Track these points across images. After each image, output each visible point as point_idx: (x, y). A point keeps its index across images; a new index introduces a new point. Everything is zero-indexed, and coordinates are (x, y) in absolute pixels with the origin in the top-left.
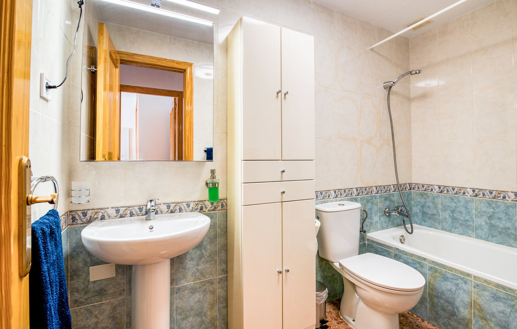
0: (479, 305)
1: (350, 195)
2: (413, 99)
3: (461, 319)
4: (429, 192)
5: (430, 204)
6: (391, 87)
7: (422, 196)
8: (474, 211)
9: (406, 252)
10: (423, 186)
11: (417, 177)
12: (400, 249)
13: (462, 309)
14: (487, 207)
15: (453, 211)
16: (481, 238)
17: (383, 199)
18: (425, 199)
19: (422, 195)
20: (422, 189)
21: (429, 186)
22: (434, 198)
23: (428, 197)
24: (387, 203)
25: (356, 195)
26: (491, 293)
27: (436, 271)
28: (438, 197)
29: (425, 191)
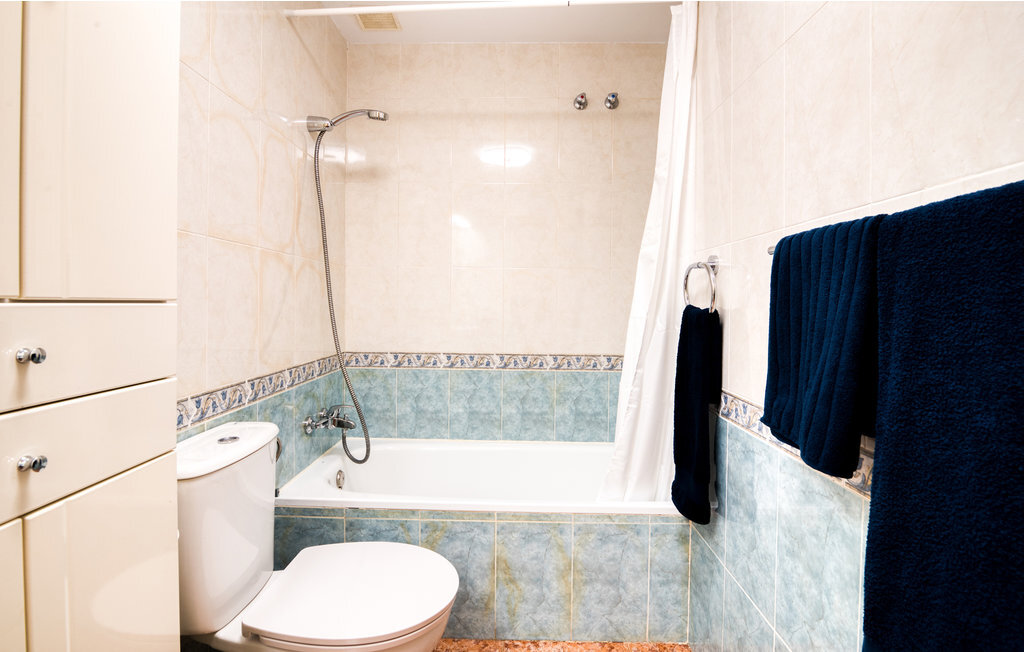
0: (505, 561)
1: (236, 404)
2: (351, 175)
3: (477, 601)
4: (377, 368)
5: (379, 392)
6: (323, 132)
7: (365, 376)
8: (449, 393)
9: (374, 510)
10: (366, 357)
11: (353, 341)
12: (360, 507)
13: (478, 582)
14: (467, 383)
15: (417, 399)
16: (458, 437)
17: (302, 396)
18: (369, 382)
19: (363, 374)
20: (364, 362)
21: (377, 355)
22: (386, 378)
23: (375, 377)
24: (309, 405)
25: (250, 401)
26: (522, 533)
27: (435, 528)
28: (392, 375)
29: (370, 365)
